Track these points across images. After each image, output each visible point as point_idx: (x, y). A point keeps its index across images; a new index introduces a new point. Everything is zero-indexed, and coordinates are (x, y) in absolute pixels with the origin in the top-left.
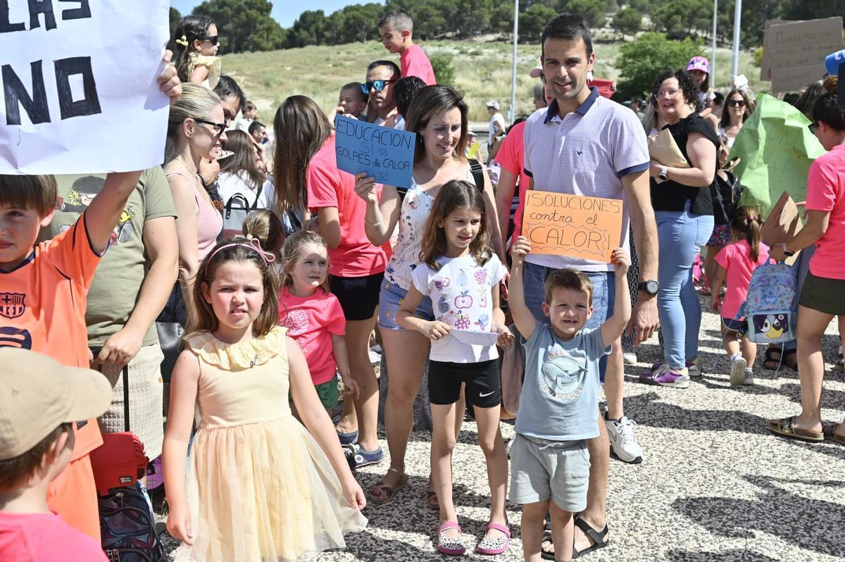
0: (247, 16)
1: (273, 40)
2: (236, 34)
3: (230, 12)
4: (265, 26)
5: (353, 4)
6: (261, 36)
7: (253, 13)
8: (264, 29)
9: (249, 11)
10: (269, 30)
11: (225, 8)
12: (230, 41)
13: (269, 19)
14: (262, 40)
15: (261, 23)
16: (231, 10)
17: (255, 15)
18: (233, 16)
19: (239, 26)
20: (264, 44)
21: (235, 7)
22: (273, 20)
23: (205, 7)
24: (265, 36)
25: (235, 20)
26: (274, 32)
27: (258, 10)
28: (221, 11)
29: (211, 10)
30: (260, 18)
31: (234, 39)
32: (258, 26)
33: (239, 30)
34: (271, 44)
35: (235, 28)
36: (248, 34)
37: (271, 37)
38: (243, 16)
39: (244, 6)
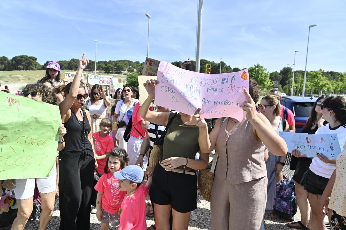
0: (29, 61)
1: (37, 68)
2: (26, 65)
3: (24, 59)
4: (35, 64)
5: (61, 60)
6: (33, 66)
7: (31, 60)
8: (34, 65)
9: (30, 60)
10: (36, 65)
11: (23, 58)
12: (24, 67)
13: (36, 62)
14: (33, 67)
15: (33, 63)
16: (24, 58)
17: (31, 61)
18: (25, 61)
19: (27, 63)
20: (34, 69)
21: (25, 58)
22: (38, 63)
23: (16, 57)
24: (35, 66)
25: (26, 61)
26: (37, 66)
27: (33, 59)
28: (21, 59)
29: (18, 58)
30: (33, 62)
31: (25, 67)
32: (33, 64)
33: (27, 64)
34: (36, 69)
35: (25, 64)
36: (30, 65)
37: (36, 67)
38: (28, 61)
39: (28, 58)
